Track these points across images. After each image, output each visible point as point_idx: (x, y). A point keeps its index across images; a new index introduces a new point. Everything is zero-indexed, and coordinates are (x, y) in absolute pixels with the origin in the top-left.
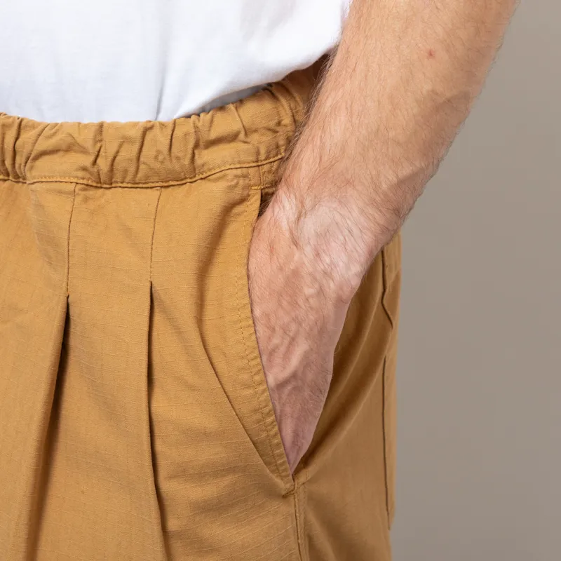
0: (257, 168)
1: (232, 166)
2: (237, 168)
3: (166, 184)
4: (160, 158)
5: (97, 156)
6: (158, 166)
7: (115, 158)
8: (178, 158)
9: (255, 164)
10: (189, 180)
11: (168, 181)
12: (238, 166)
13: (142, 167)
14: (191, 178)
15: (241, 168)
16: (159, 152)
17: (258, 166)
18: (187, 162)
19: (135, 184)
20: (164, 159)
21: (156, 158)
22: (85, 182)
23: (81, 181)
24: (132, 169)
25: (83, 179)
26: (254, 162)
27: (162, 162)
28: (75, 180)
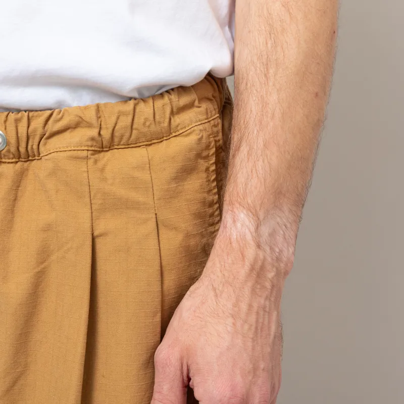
0: (208, 124)
1: (197, 124)
2: (199, 125)
3: (150, 143)
4: (148, 124)
5: (100, 128)
6: (146, 129)
7: (114, 127)
8: (160, 123)
9: (206, 121)
10: (165, 138)
11: (151, 141)
12: (199, 123)
13: (134, 132)
14: (166, 137)
15: (201, 124)
16: (146, 119)
17: (209, 122)
18: (166, 124)
19: (128, 145)
20: (151, 124)
21: (144, 124)
22: (93, 148)
23: (90, 149)
24: (127, 135)
25: (92, 146)
26: (206, 119)
27: (149, 126)
28: (86, 148)
